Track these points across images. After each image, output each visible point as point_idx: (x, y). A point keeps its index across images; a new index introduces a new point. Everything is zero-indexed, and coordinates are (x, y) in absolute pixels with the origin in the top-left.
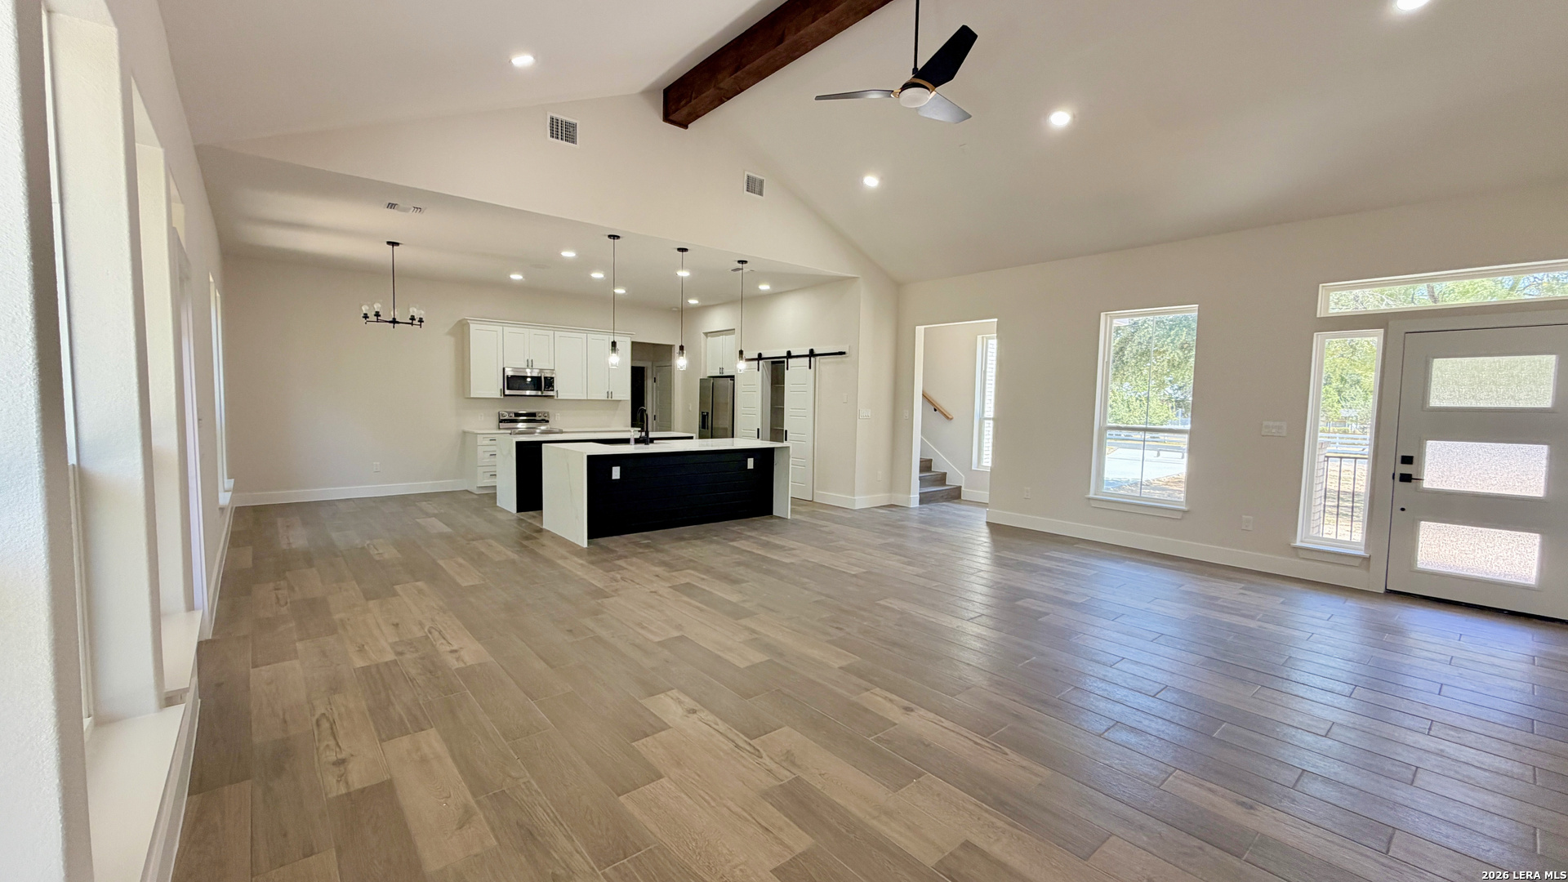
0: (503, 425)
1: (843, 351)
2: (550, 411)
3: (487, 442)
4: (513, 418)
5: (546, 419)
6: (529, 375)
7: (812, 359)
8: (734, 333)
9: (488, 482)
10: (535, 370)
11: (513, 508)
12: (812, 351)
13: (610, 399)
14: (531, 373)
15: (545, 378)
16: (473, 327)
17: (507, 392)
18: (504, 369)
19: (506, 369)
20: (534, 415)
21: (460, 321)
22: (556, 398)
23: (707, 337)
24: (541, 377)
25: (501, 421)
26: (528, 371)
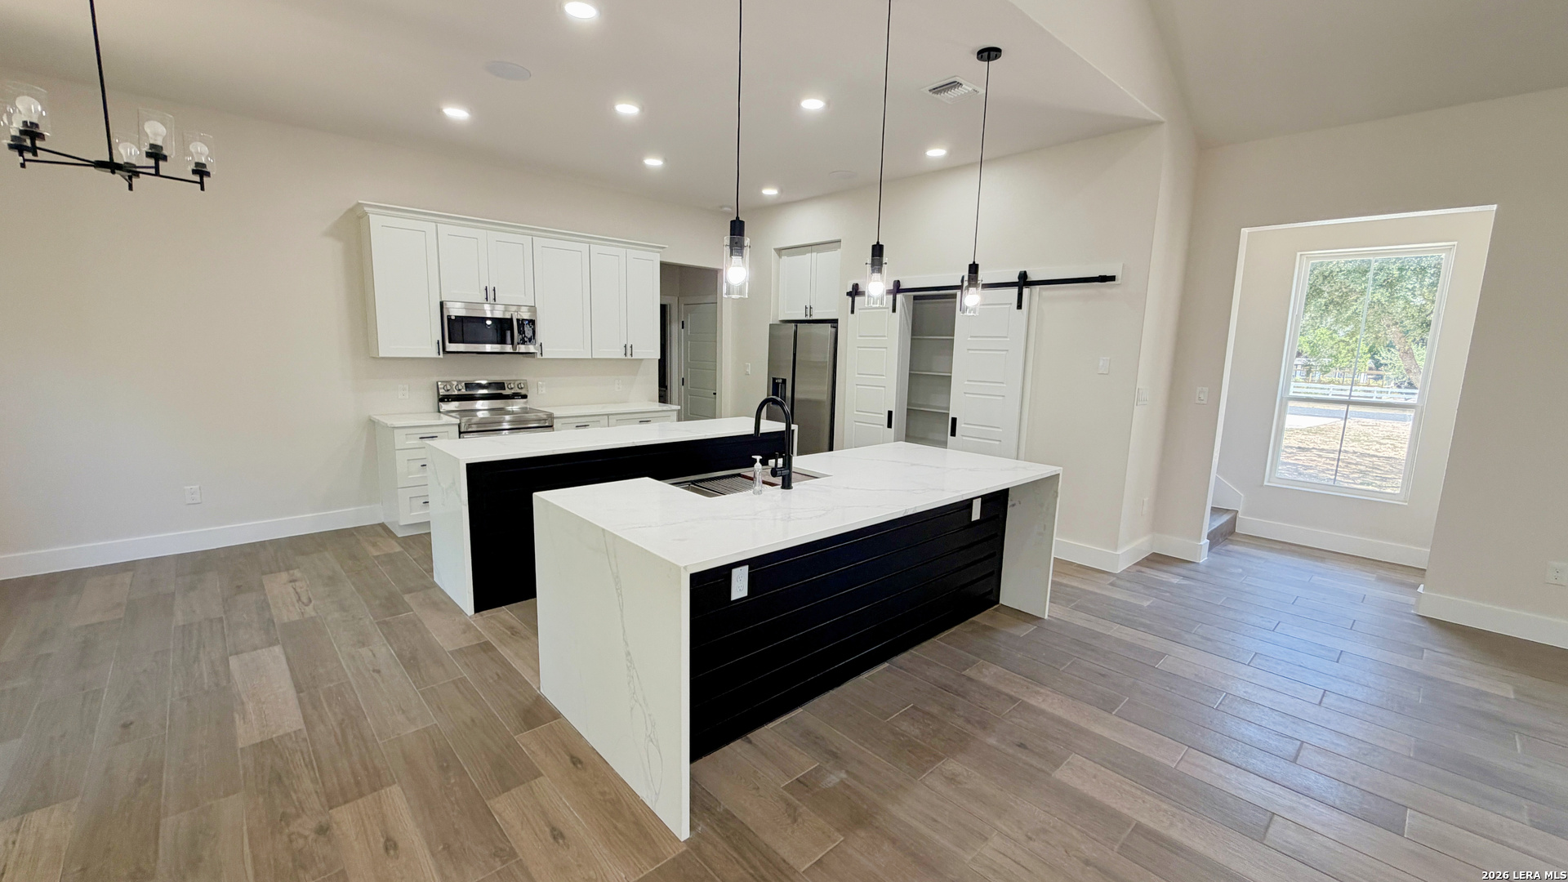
0: (445, 407)
1: (1109, 274)
2: (529, 379)
3: (415, 442)
4: (464, 391)
5: (523, 392)
6: (489, 315)
7: (1026, 291)
8: (835, 249)
9: (416, 515)
10: (497, 307)
11: (466, 601)
12: (1023, 276)
13: (629, 356)
14: (492, 311)
15: (518, 320)
16: (376, 222)
17: (451, 347)
18: (442, 304)
19: (448, 305)
20: (501, 385)
21: (351, 210)
22: (539, 356)
23: (780, 256)
24: (511, 320)
25: (444, 399)
26: (487, 307)
